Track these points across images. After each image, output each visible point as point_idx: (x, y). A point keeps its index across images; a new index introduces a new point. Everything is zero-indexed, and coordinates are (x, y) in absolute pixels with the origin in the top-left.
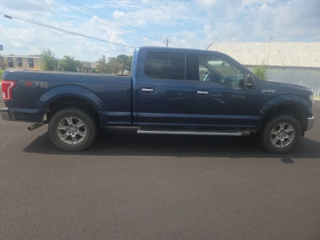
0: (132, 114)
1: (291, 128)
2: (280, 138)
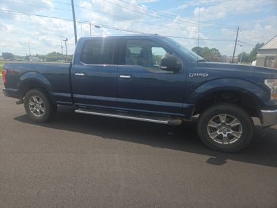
0: (72, 95)
1: (237, 121)
2: (222, 133)
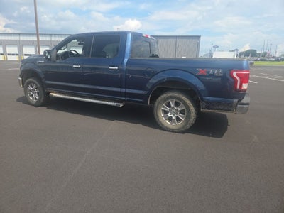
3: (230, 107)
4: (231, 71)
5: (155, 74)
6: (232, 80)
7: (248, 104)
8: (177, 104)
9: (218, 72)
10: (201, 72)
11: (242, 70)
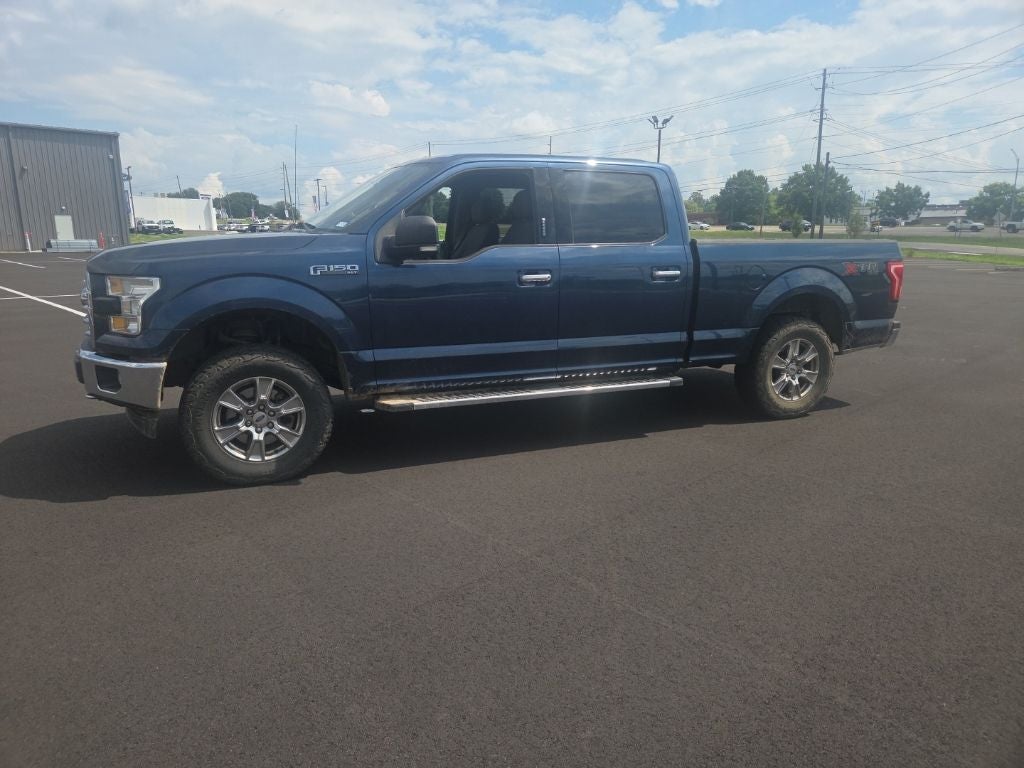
3: (882, 336)
4: (887, 263)
5: (770, 279)
6: (889, 281)
7: (898, 326)
8: (803, 350)
9: (872, 268)
10: (850, 269)
11: (900, 261)
